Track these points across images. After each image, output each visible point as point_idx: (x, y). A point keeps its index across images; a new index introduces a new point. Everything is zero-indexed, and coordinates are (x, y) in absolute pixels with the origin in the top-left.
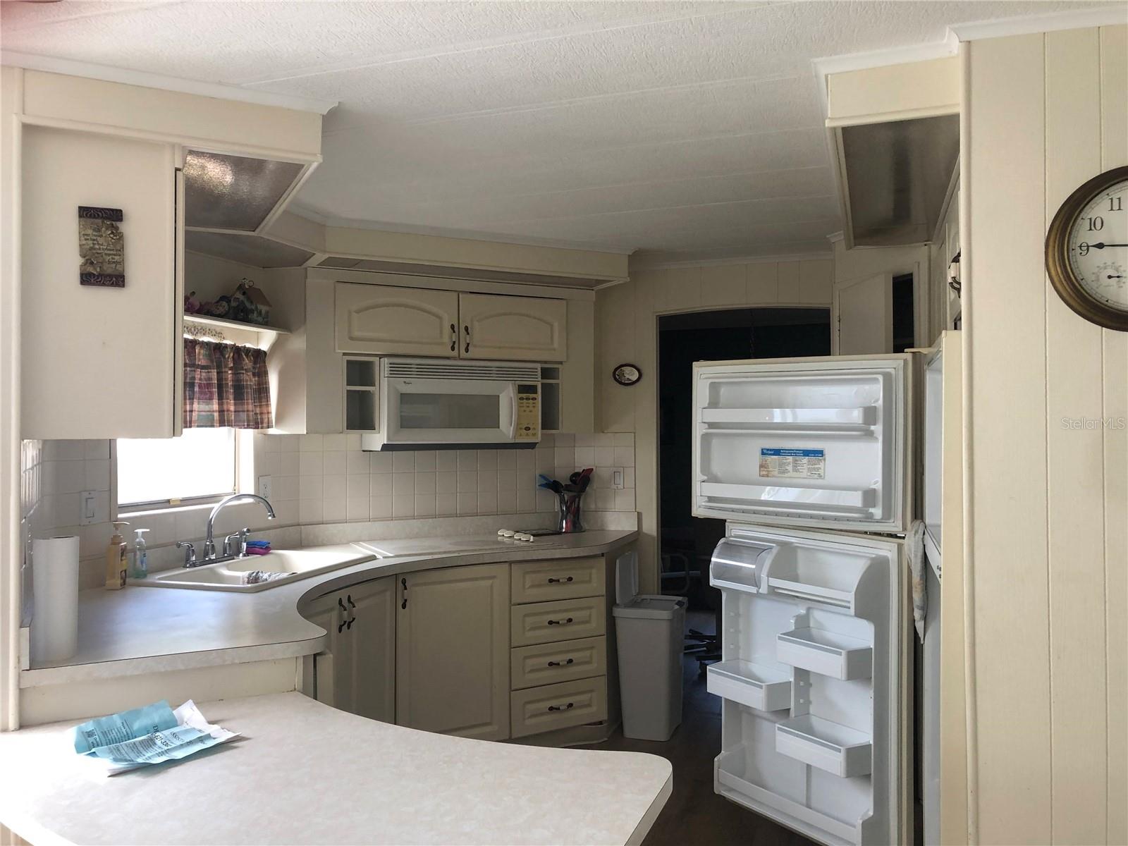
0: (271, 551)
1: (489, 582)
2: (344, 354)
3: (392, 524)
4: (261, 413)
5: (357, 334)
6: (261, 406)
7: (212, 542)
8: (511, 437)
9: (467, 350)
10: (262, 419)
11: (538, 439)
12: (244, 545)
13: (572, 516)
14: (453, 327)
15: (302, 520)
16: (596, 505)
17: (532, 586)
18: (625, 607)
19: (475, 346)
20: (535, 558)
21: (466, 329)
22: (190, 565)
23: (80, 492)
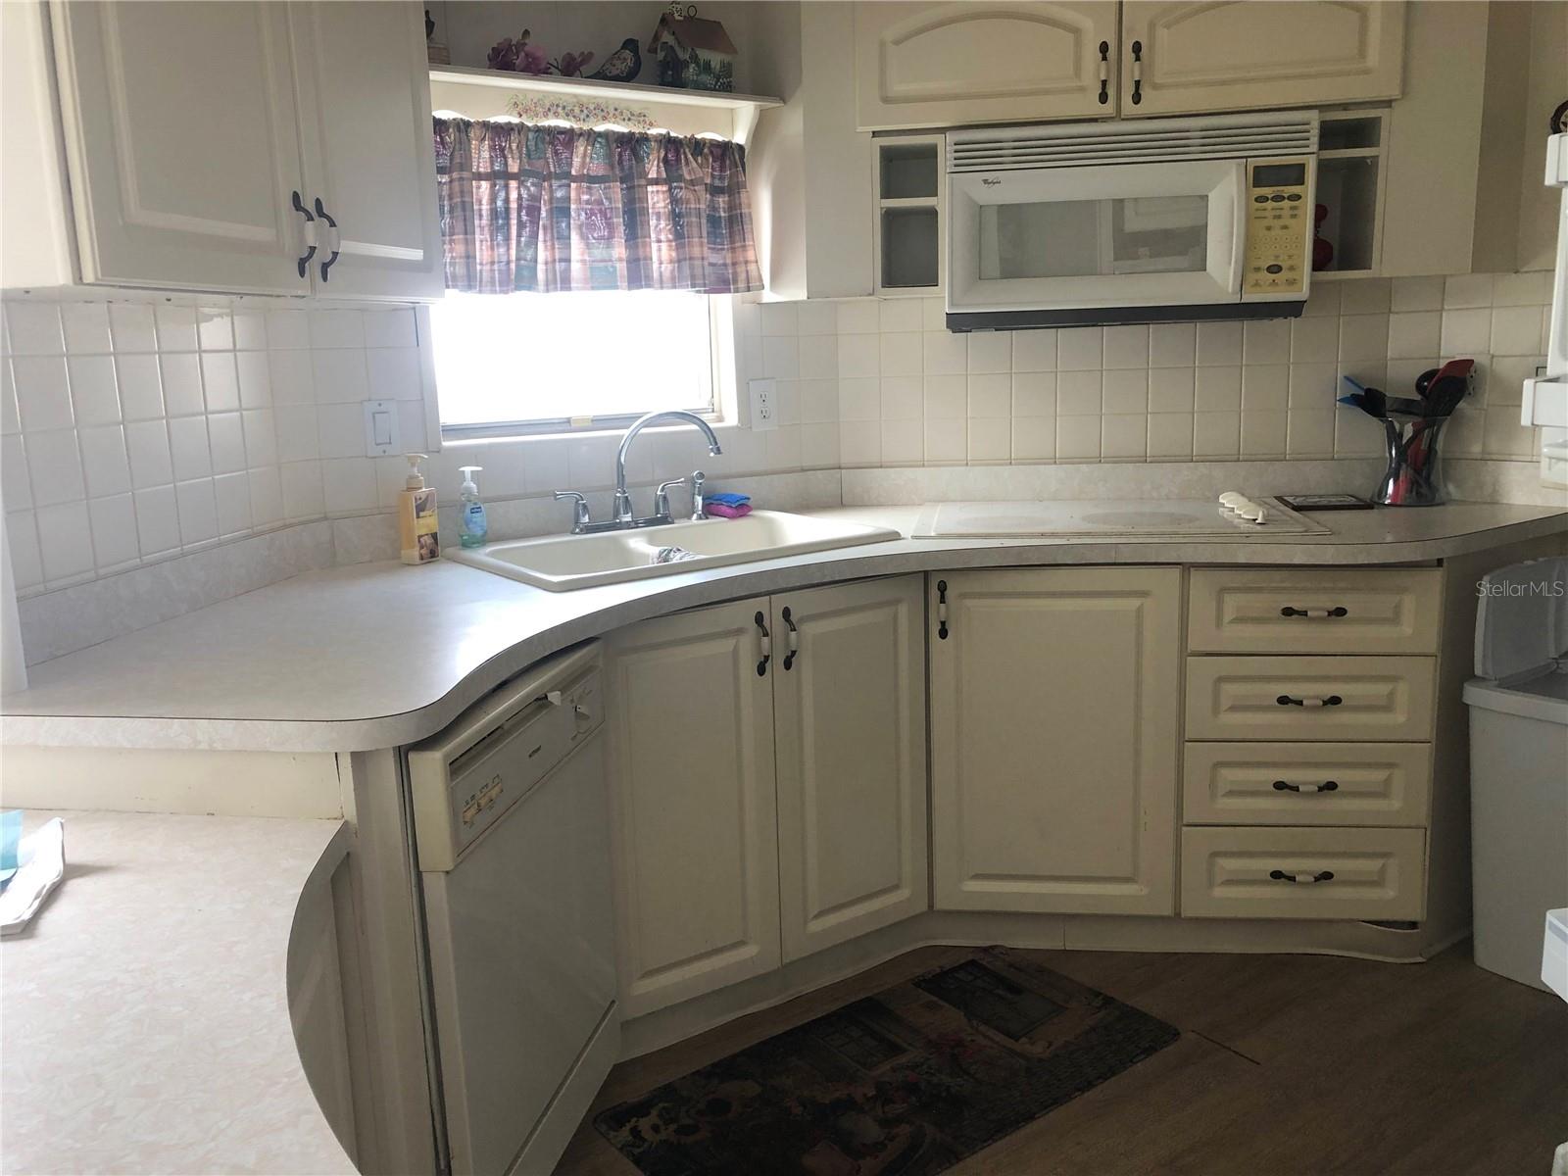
0: (750, 513)
1: (1135, 603)
2: (875, 134)
3: (1006, 471)
4: (734, 264)
5: (898, 88)
6: (733, 250)
7: (625, 492)
8: (1230, 290)
9: (1137, 98)
10: (735, 274)
11: (1302, 292)
12: (699, 500)
13: (1411, 471)
14: (1104, 48)
15: (845, 460)
16: (1484, 444)
17: (1239, 620)
18: (1500, 686)
19: (1156, 87)
20: (1242, 560)
21: (1137, 48)
22: (581, 530)
23: (361, 403)
